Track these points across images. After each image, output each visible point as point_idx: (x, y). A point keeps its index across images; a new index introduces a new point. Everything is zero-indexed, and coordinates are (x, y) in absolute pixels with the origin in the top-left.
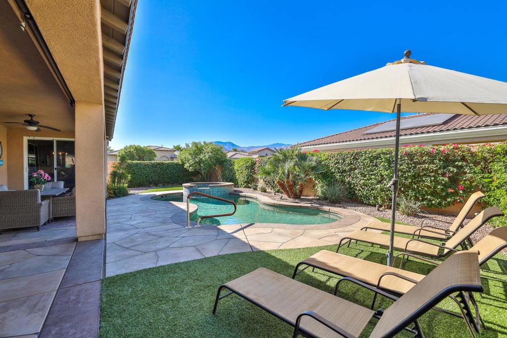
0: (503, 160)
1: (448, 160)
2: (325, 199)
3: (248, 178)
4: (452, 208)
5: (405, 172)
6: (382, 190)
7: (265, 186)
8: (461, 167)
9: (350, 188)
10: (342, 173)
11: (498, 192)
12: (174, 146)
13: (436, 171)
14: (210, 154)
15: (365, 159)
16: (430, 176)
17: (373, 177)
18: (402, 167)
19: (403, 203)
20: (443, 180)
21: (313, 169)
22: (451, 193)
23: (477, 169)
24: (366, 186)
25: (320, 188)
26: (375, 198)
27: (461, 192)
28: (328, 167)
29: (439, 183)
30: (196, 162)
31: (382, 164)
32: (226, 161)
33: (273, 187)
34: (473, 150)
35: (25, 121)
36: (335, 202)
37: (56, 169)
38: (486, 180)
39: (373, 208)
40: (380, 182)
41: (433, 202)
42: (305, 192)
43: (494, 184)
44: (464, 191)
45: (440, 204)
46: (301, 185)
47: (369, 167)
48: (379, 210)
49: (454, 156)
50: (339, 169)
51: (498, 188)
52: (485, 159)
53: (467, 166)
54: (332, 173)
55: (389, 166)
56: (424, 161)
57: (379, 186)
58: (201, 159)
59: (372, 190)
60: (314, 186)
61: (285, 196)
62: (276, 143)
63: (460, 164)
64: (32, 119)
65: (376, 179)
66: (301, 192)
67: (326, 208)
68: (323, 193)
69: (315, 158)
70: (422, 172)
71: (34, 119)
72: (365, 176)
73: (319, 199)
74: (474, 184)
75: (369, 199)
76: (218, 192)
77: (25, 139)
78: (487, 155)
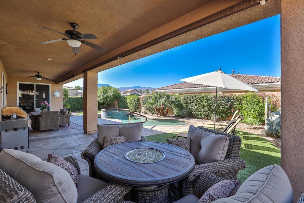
0: (246, 100)
1: (228, 100)
2: (179, 116)
3: (135, 106)
4: (230, 118)
5: (213, 104)
6: (204, 111)
7: (146, 110)
8: (233, 102)
9: (190, 111)
10: (186, 104)
11: (244, 111)
12: (76, 87)
13: (225, 103)
14: (113, 93)
15: (197, 98)
16: (222, 106)
17: (200, 106)
18: (212, 102)
19: (213, 116)
20: (227, 107)
21: (173, 102)
22: (229, 112)
23: (238, 103)
24: (197, 110)
25: (175, 111)
26: (201, 115)
27: (233, 112)
28: (180, 101)
29: (226, 108)
30: (104, 98)
31: (204, 100)
32: (121, 97)
33: (151, 111)
34: (237, 96)
35: (36, 75)
36: (183, 117)
37: (35, 100)
38: (241, 107)
39: (200, 120)
40: (203, 108)
41: (223, 116)
42: (169, 113)
43: (243, 108)
44: (234, 111)
45: (226, 116)
46: (167, 110)
47: (198, 102)
48: (203, 120)
49: (231, 98)
50: (185, 102)
51: (244, 110)
52: (240, 99)
53: (235, 102)
54: (182, 104)
55: (207, 101)
56: (220, 99)
57: (203, 110)
58: (108, 96)
59: (200, 111)
60: (172, 110)
61: (159, 115)
62: (136, 86)
63: (233, 101)
64: (39, 74)
65: (201, 107)
66: (167, 113)
67: (181, 120)
68: (177, 113)
69: (174, 97)
70: (219, 104)
71: (40, 74)
72: (197, 106)
73: (175, 116)
74: (237, 109)
75: (198, 116)
76: (122, 114)
77: (18, 83)
78: (241, 98)
